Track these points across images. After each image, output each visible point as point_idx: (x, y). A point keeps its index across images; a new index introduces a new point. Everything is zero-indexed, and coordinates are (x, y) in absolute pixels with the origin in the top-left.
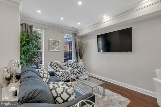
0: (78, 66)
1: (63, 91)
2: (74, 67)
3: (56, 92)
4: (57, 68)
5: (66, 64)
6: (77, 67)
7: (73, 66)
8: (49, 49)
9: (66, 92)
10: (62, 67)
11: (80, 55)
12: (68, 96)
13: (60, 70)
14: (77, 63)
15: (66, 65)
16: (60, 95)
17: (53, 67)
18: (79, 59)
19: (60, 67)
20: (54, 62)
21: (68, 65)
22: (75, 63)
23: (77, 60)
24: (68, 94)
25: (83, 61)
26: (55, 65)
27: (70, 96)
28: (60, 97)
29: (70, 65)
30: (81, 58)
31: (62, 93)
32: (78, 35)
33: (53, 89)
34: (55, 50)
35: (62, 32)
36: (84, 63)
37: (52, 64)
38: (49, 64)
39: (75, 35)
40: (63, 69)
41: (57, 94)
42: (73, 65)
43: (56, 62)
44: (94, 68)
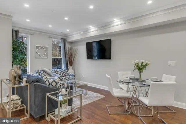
0: (68, 74)
1: (53, 81)
2: (63, 75)
3: (49, 82)
4: (45, 75)
5: (54, 71)
6: (66, 75)
7: (61, 74)
8: (35, 56)
9: (55, 81)
10: (50, 74)
11: (70, 62)
12: (56, 84)
13: (48, 77)
14: (67, 71)
15: (54, 73)
16: (51, 83)
17: (41, 74)
18: (69, 67)
19: (49, 74)
20: (41, 69)
21: (57, 72)
22: (64, 71)
23: (67, 67)
24: (56, 82)
25: (74, 69)
26: (42, 72)
27: (57, 84)
28: (51, 84)
29: (59, 73)
30: (71, 65)
31: (52, 82)
32: (67, 41)
33: (47, 81)
34: (42, 56)
35: (49, 37)
36: (74, 71)
37: (40, 71)
38: (37, 71)
39: (64, 40)
40: (51, 76)
41: (49, 83)
42: (62, 72)
43: (43, 69)
44: (84, 75)
